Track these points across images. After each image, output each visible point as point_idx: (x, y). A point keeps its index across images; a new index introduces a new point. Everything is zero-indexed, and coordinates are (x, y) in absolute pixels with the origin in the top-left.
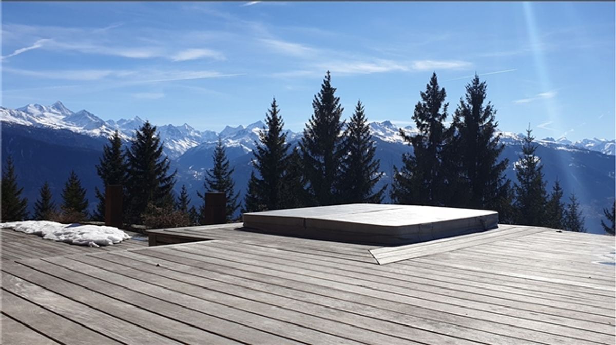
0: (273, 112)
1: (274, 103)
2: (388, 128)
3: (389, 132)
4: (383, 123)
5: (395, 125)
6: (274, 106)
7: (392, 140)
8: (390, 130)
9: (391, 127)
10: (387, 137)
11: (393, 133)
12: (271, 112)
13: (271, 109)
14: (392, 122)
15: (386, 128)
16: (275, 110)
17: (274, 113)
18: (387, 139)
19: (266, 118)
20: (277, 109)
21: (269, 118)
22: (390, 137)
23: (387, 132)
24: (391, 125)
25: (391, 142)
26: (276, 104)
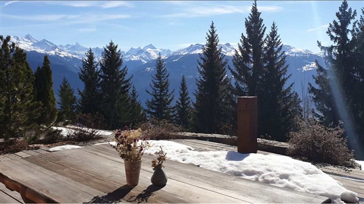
0: (211, 32)
1: (212, 25)
2: (228, 47)
3: (229, 50)
4: (225, 44)
5: (232, 46)
6: (212, 27)
7: (231, 55)
8: (230, 49)
9: (230, 47)
10: (227, 53)
11: (232, 51)
12: (210, 31)
13: (210, 29)
14: (230, 44)
15: (227, 48)
16: (213, 31)
17: (213, 32)
18: (228, 54)
19: (207, 36)
20: (215, 29)
21: (208, 36)
22: (230, 53)
23: (228, 50)
24: (230, 45)
25: (230, 56)
26: (214, 26)
